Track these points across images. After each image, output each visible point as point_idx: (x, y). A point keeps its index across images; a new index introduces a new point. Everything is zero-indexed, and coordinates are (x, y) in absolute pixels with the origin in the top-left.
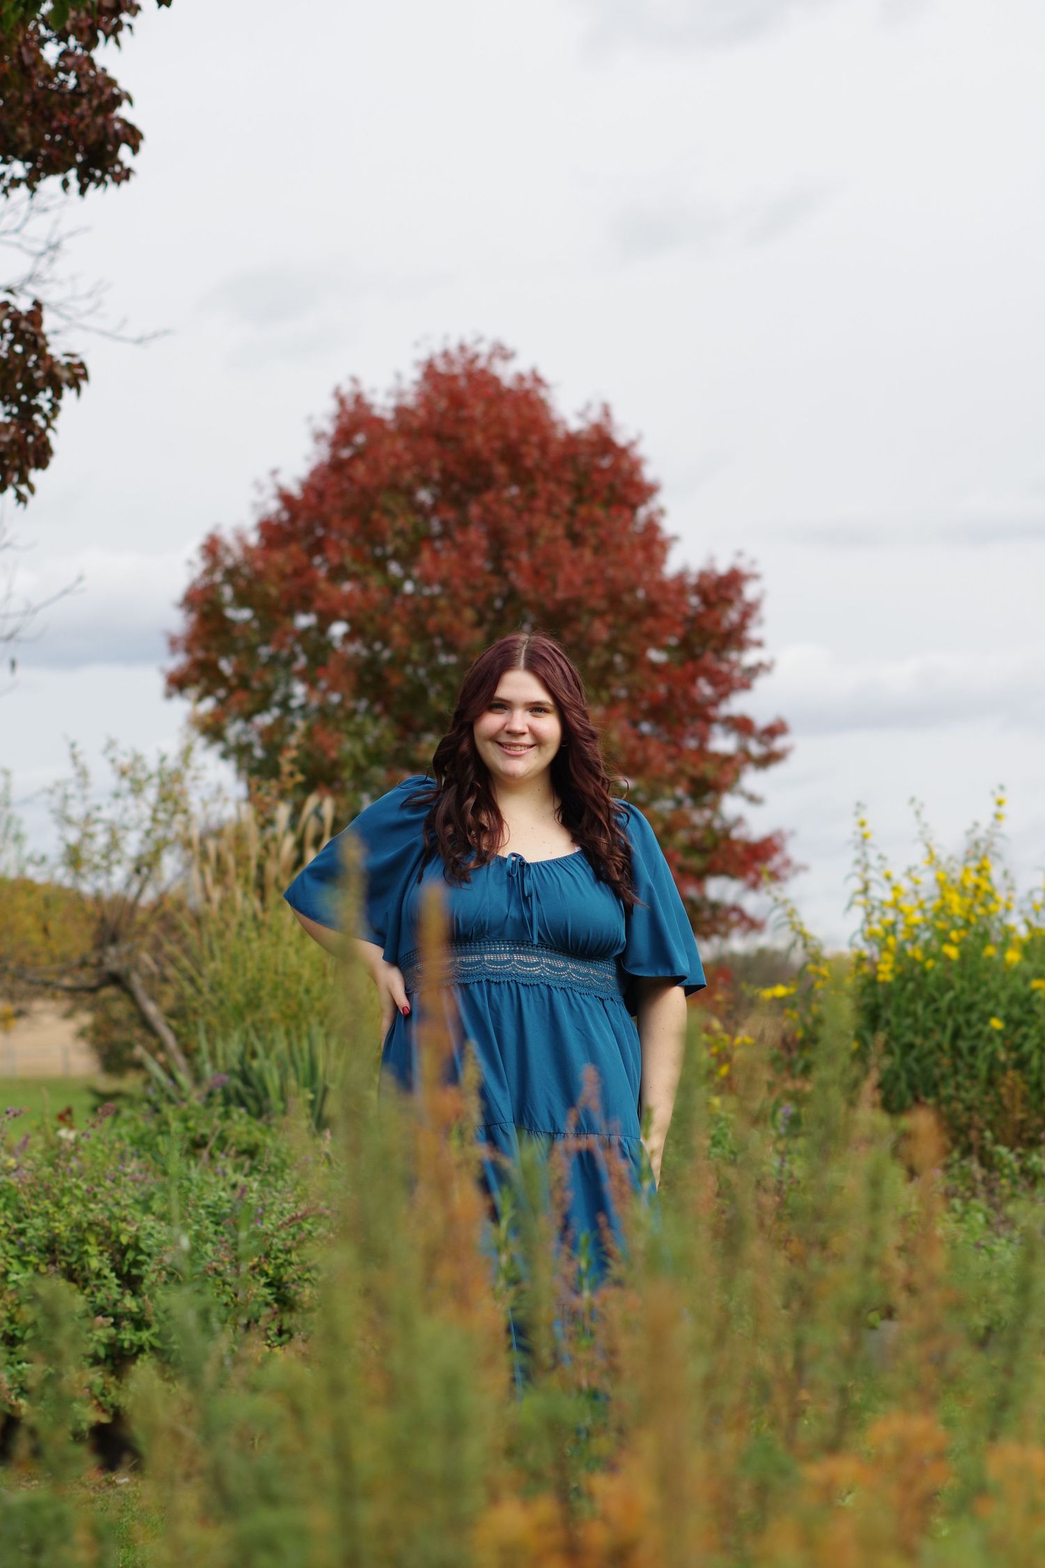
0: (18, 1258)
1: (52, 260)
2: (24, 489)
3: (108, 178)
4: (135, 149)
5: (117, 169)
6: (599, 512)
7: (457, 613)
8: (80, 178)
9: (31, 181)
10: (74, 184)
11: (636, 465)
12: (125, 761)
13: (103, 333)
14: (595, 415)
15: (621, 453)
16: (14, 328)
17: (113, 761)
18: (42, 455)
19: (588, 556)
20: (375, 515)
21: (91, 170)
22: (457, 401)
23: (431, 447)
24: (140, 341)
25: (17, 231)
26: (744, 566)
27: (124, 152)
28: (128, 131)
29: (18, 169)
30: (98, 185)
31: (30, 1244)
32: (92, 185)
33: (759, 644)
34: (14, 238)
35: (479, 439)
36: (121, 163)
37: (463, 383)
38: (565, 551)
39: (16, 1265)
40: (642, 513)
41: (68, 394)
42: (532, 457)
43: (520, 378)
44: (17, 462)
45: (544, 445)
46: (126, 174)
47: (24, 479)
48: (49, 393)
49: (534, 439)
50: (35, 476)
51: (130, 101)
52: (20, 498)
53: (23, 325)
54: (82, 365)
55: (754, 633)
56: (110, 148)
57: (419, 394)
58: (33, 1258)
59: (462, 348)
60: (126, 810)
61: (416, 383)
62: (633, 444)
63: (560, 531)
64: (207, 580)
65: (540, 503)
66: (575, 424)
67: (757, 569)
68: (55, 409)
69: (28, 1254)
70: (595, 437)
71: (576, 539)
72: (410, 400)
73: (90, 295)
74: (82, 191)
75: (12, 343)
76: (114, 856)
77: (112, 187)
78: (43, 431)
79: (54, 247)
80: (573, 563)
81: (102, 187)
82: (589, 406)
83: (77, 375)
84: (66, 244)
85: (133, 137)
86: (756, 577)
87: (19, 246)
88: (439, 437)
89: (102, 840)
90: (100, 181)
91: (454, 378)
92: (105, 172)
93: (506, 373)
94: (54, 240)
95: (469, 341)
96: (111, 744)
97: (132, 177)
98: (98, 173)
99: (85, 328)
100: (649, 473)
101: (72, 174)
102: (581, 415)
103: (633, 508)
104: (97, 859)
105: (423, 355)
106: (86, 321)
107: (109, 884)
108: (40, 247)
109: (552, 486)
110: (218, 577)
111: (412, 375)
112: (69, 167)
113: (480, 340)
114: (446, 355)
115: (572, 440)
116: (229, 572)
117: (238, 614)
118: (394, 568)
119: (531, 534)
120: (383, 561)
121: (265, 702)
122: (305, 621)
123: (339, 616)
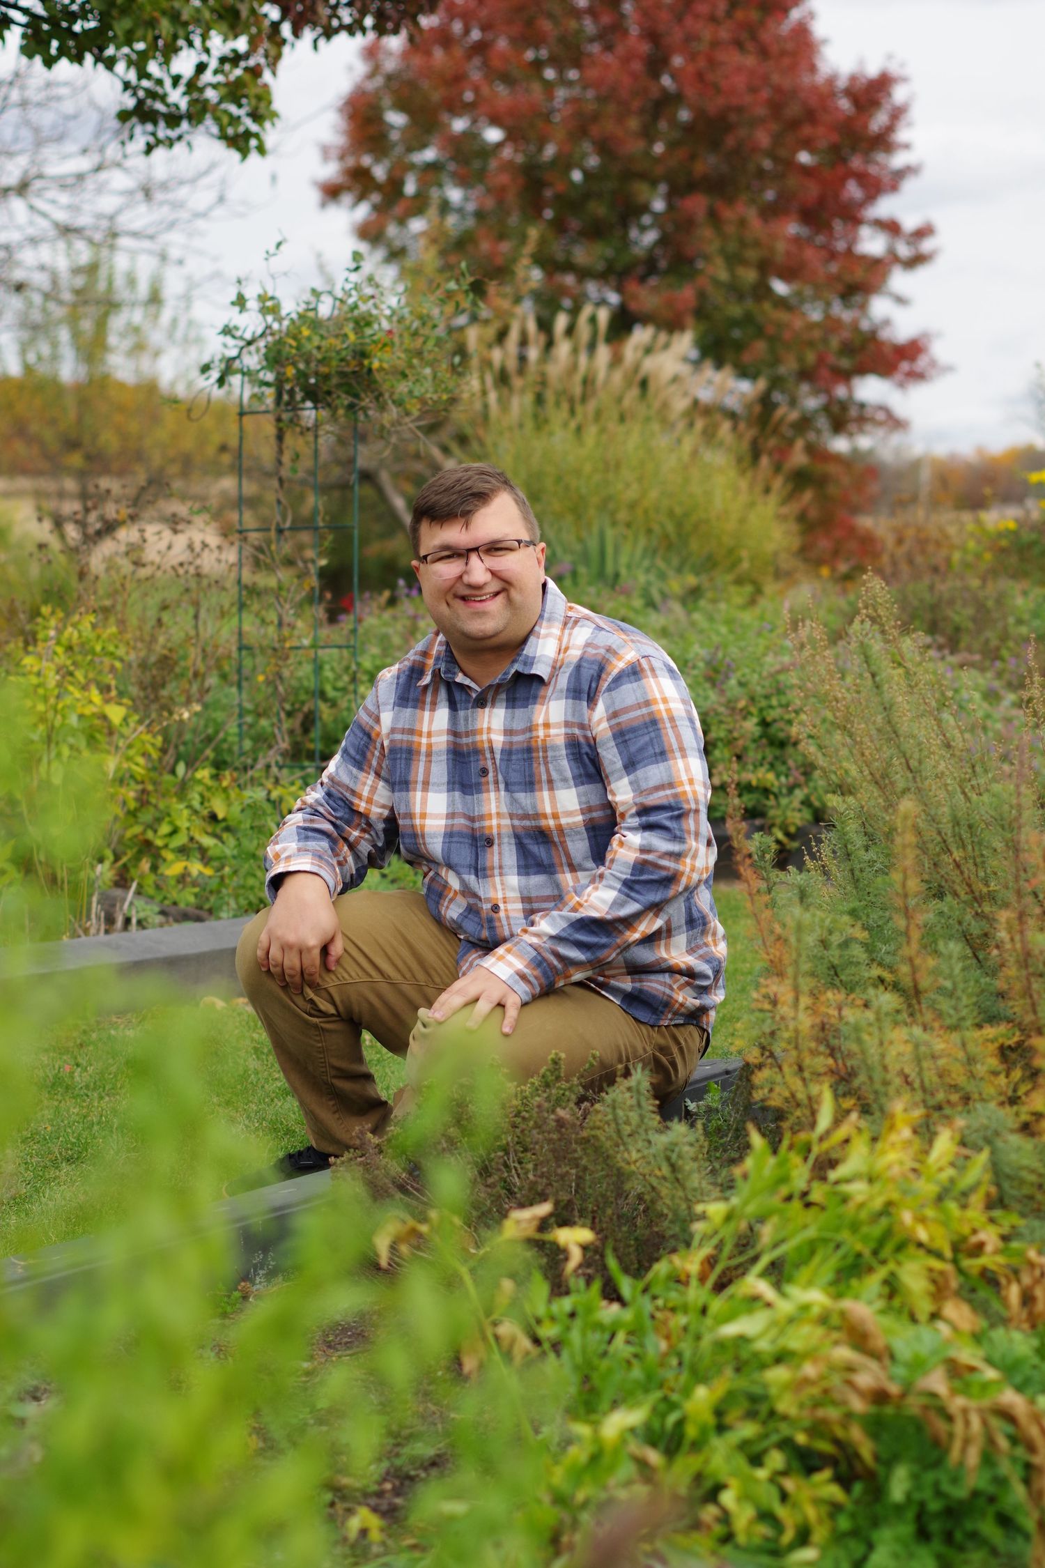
6: (757, 17)
19: (751, 60)
20: (540, 19)
26: (894, 69)
33: (907, 146)
38: (730, 55)
40: (794, 16)
55: (902, 135)
64: (366, 85)
71: (740, 45)
80: (738, 69)
86: (904, 80)
103: (785, 11)
110: (379, 80)
116: (390, 78)
117: (396, 119)
118: (550, 74)
119: (690, 38)
120: (538, 65)
121: (419, 206)
122: (459, 125)
123: (495, 121)
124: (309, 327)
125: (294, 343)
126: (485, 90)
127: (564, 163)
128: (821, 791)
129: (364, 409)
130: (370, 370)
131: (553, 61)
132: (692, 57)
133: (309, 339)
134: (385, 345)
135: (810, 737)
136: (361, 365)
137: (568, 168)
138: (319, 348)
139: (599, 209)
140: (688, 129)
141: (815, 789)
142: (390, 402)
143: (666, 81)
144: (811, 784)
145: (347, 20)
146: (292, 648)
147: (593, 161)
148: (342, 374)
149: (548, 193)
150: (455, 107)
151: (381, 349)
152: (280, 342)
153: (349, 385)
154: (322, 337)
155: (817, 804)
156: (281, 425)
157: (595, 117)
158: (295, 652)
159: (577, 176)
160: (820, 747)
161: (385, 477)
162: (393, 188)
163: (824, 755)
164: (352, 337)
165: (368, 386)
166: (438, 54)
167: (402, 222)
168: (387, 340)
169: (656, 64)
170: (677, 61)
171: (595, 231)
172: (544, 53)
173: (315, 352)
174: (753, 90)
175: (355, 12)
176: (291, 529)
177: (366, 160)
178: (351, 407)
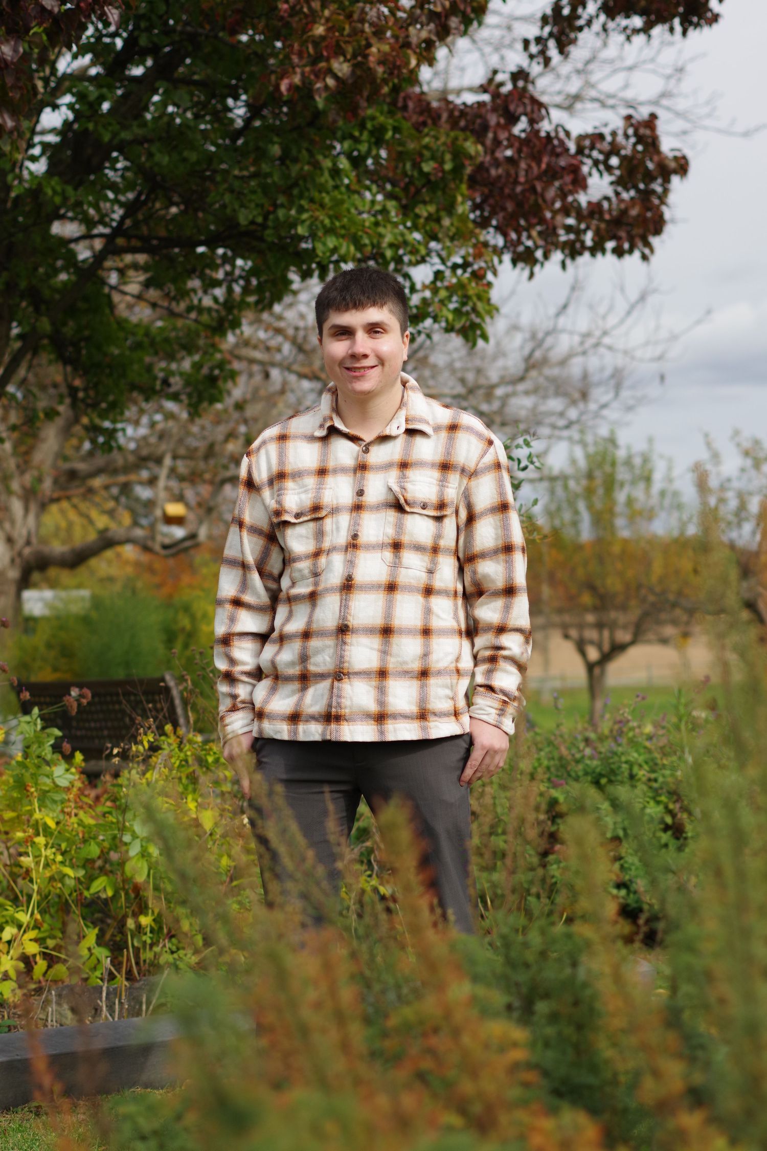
0: (654, 798)
1: (679, 80)
2: (647, 251)
3: (703, 22)
5: (709, 15)
8: (682, 24)
9: (646, 29)
10: (678, 28)
12: (747, 445)
13: (719, 131)
16: (636, 134)
17: (738, 445)
18: (657, 225)
21: (691, 17)
24: (746, 134)
25: (652, 60)
27: (713, 2)
29: (637, 21)
30: (695, 28)
31: (661, 788)
32: (691, 29)
34: (650, 66)
36: (711, 10)
39: (652, 803)
41: (675, 180)
44: (641, 231)
46: (715, 18)
47: (648, 244)
48: (660, 181)
50: (654, 241)
52: (644, 258)
53: (642, 131)
54: (684, 158)
58: (663, 798)
60: (750, 480)
68: (666, 191)
69: (660, 795)
73: (708, 103)
74: (684, 33)
75: (635, 145)
76: (743, 515)
77: (706, 29)
78: (658, 207)
79: (680, 70)
81: (699, 29)
83: (682, 166)
84: (689, 67)
87: (654, 72)
89: (733, 504)
90: (697, 25)
92: (700, 18)
94: (680, 64)
96: (737, 433)
97: (720, 20)
98: (695, 19)
99: (705, 128)
101: (677, 22)
104: (731, 518)
106: (707, 122)
107: (740, 536)
108: (669, 71)
112: (673, 16)
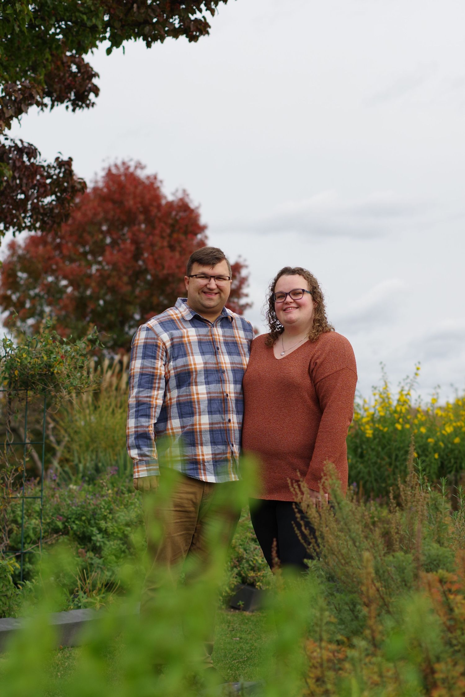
3: (84, 105)
4: (97, 95)
5: (88, 102)
6: (182, 237)
7: (120, 278)
8: (73, 105)
10: (71, 108)
11: (197, 216)
14: (180, 195)
15: (192, 211)
19: (177, 255)
20: (85, 235)
21: (77, 102)
22: (121, 186)
23: (110, 205)
26: (241, 261)
27: (92, 96)
28: (95, 88)
29: (47, 100)
32: (77, 108)
33: (247, 295)
35: (131, 202)
36: (90, 100)
37: (123, 178)
38: (167, 253)
40: (199, 236)
42: (154, 211)
43: (148, 178)
45: (159, 206)
46: (92, 105)
49: (155, 204)
51: (99, 76)
55: (245, 290)
56: (86, 93)
57: (104, 182)
59: (124, 163)
61: (103, 177)
62: (197, 208)
63: (165, 244)
64: (10, 259)
65: (157, 232)
66: (170, 198)
67: (247, 263)
70: (181, 204)
71: (172, 248)
72: (101, 185)
74: (74, 110)
77: (86, 109)
80: (171, 258)
81: (81, 109)
82: (177, 191)
83: (83, 188)
85: (96, 91)
86: (246, 267)
88: (114, 202)
90: (81, 107)
91: (119, 176)
92: (83, 103)
93: (142, 174)
95: (126, 160)
97: (95, 106)
98: (80, 103)
100: (203, 221)
101: (69, 104)
102: (174, 194)
103: (196, 234)
105: (106, 165)
109: (162, 224)
110: (15, 259)
111: (102, 174)
112: (68, 101)
113: (131, 160)
114: (116, 166)
115: (170, 205)
116: (20, 257)
117: (22, 275)
118: (90, 257)
119: (152, 245)
120: (85, 254)
121: (32, 313)
122: (50, 279)
123: (65, 278)
124: (26, 354)
125: (19, 361)
126: (61, 265)
127: (95, 298)
128: (245, 569)
129: (50, 391)
130: (53, 373)
131: (92, 252)
132: (152, 254)
133: (26, 359)
134: (60, 362)
135: (241, 545)
136: (49, 371)
137: (98, 299)
138: (30, 363)
139: (111, 317)
140: (150, 284)
141: (243, 568)
142: (62, 388)
143: (140, 263)
144: (241, 566)
145: (29, 224)
146: (12, 498)
147: (108, 297)
148: (40, 375)
149: (89, 310)
150: (48, 271)
151: (58, 364)
152: (12, 359)
153: (43, 380)
154: (31, 358)
155: (244, 575)
156: (11, 397)
157: (109, 276)
158: (14, 499)
159: (101, 302)
160: (245, 550)
161: (22, 430)
162: (20, 304)
163: (246, 553)
164: (45, 358)
165: (52, 380)
166: (41, 248)
167: (24, 320)
168: (61, 360)
169: (137, 256)
170: (146, 255)
171: (110, 327)
172: (87, 248)
173: (28, 365)
174: (179, 267)
175: (32, 221)
176: (13, 444)
177: (9, 292)
178: (44, 389)
